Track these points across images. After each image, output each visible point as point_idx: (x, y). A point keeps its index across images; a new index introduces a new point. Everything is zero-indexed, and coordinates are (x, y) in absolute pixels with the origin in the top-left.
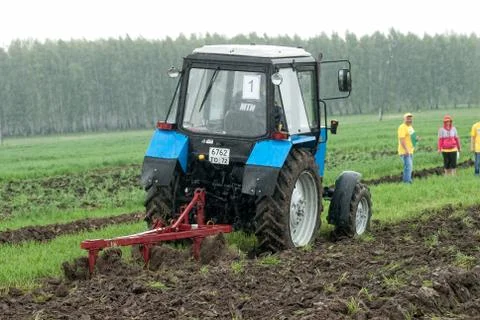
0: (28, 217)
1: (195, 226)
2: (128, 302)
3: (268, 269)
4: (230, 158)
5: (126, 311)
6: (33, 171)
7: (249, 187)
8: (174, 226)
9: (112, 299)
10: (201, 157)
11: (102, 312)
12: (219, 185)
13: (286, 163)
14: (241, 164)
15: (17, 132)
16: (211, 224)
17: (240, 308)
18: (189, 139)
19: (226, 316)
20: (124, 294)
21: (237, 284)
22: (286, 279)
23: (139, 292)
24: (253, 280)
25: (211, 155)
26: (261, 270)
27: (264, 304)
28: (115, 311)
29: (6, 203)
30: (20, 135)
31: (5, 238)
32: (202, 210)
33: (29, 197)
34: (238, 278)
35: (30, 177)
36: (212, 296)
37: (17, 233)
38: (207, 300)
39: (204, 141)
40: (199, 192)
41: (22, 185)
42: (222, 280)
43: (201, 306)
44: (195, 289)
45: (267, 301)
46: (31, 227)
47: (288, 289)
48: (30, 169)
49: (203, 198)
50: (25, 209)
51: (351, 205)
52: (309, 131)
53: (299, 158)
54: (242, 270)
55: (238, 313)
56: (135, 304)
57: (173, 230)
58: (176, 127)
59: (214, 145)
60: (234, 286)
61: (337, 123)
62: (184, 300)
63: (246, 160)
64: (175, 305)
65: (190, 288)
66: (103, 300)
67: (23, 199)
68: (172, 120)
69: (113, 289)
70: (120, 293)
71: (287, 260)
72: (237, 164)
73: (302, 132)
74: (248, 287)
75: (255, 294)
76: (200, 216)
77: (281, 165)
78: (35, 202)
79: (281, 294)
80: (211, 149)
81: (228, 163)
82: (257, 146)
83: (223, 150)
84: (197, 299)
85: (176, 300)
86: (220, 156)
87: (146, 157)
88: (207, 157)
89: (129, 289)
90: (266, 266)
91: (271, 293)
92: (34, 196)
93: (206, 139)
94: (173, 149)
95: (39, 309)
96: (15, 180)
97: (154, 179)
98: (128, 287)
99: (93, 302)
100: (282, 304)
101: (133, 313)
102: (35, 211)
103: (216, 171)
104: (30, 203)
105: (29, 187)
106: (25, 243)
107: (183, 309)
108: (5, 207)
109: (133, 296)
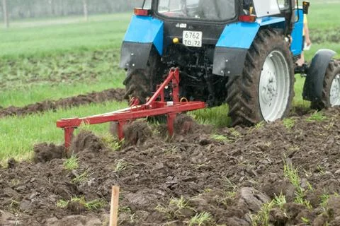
0: (110, 81)
1: (170, 103)
2: (196, 152)
3: (314, 124)
4: (203, 40)
5: (193, 159)
6: (113, 43)
7: (218, 68)
8: (147, 104)
9: (182, 150)
10: (175, 40)
11: (173, 160)
12: (193, 66)
13: (253, 45)
14: (213, 46)
15: (100, 9)
16: (184, 100)
17: (291, 156)
18: (164, 24)
19: (279, 163)
20: (192, 145)
21: (288, 136)
22: (330, 132)
23: (204, 143)
24: (302, 133)
25: (184, 38)
26: (309, 125)
27: (311, 154)
28: (184, 159)
29: (92, 70)
30: (103, 12)
31: (90, 99)
32: (177, 88)
33: (111, 64)
34: (289, 132)
35: (111, 47)
36: (266, 147)
37: (101, 94)
38: (263, 150)
39: (177, 26)
40: (173, 71)
41: (105, 54)
42: (275, 133)
43: (257, 155)
44: (252, 141)
45: (313, 151)
46: (113, 89)
47: (331, 141)
48: (111, 40)
49: (177, 77)
50: (108, 75)
51: (324, 82)
52: (279, 12)
53: (266, 39)
54: (292, 125)
55: (289, 161)
56: (201, 154)
57: (147, 108)
58: (152, 13)
59: (187, 29)
60: (286, 139)
61: (308, 4)
62: (242, 151)
63: (216, 42)
64: (235, 154)
65: (247, 140)
66: (174, 150)
67: (106, 66)
68: (148, 7)
69: (183, 141)
70: (189, 145)
71: (331, 116)
72: (209, 46)
73: (270, 14)
74: (298, 139)
75: (304, 145)
76: (175, 94)
77: (248, 47)
78: (116, 68)
79: (326, 145)
80: (185, 32)
81: (200, 46)
82: (227, 28)
83: (196, 32)
84: (255, 149)
85: (236, 150)
86: (193, 39)
87: (124, 42)
88: (181, 41)
89: (196, 142)
90: (314, 121)
91: (318, 144)
92: (115, 64)
93: (180, 23)
94: (149, 33)
95: (120, 158)
96: (99, 50)
97: (131, 63)
98: (195, 139)
99: (165, 152)
100: (327, 153)
101: (200, 161)
102: (116, 76)
103: (191, 53)
104: (112, 69)
105: (111, 55)
106: (108, 103)
107: (242, 158)
108: (91, 73)
109: (199, 146)
